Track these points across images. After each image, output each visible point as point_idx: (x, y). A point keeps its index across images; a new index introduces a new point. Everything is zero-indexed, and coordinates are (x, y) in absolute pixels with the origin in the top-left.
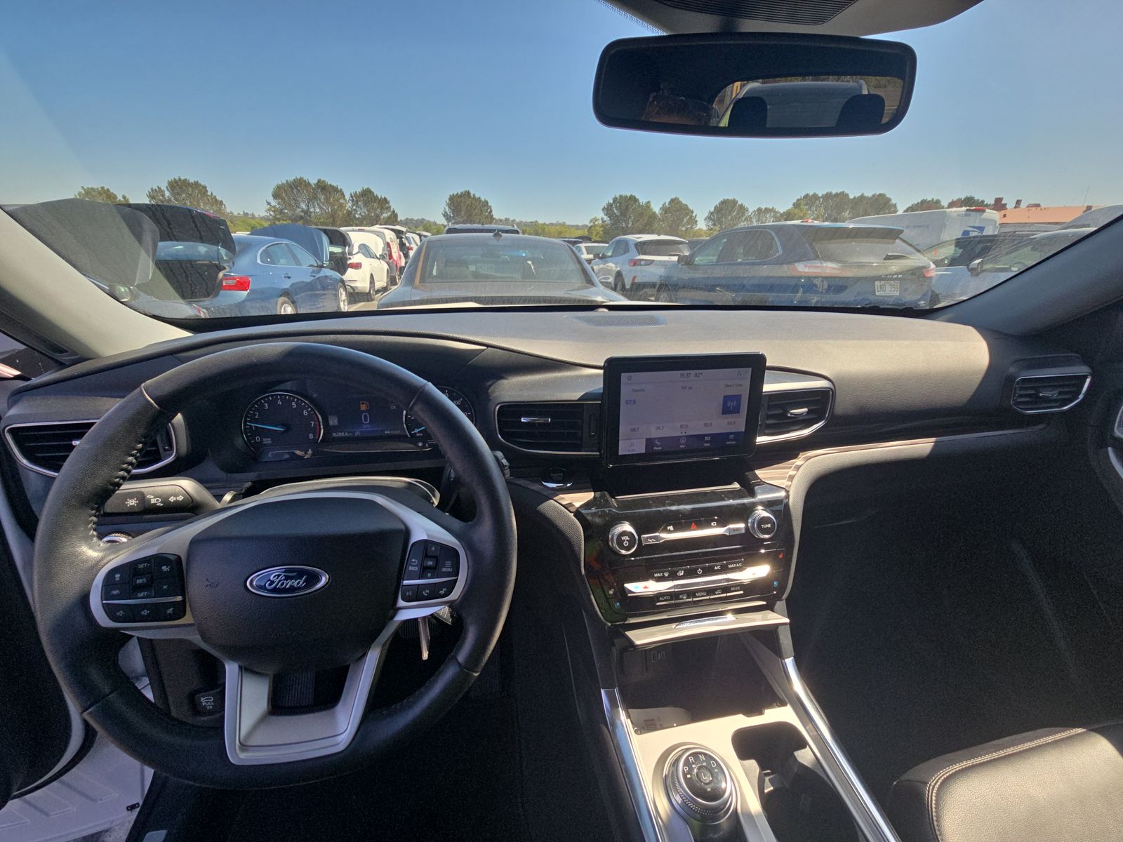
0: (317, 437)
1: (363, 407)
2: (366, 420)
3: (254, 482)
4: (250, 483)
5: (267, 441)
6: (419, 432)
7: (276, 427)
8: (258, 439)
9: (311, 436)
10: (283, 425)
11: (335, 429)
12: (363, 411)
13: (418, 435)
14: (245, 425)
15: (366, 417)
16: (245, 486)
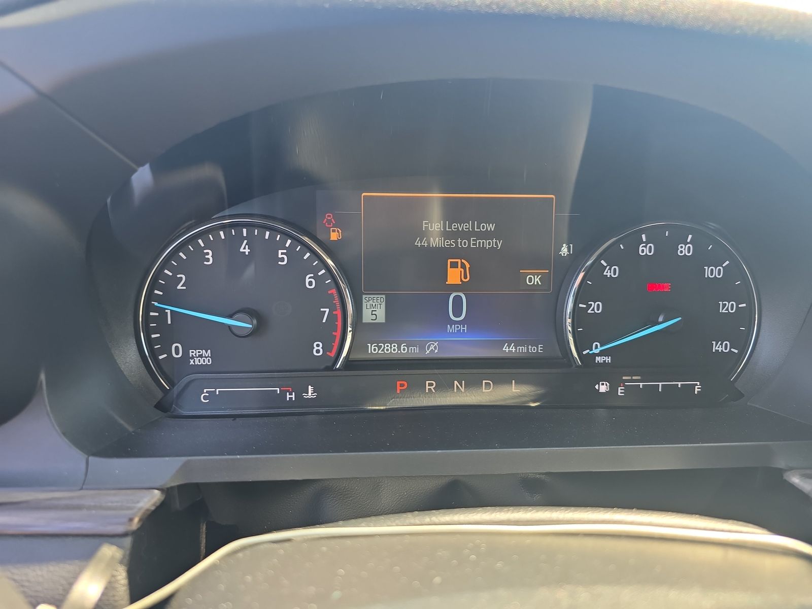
0: (333, 354)
1: (454, 276)
2: (457, 313)
3: (167, 492)
4: (157, 493)
5: (201, 358)
6: (601, 354)
7: (230, 316)
8: (177, 350)
9: (318, 348)
10: (250, 313)
11: (377, 331)
12: (455, 288)
13: (598, 359)
14: (148, 308)
15: (458, 301)
16: (141, 505)
